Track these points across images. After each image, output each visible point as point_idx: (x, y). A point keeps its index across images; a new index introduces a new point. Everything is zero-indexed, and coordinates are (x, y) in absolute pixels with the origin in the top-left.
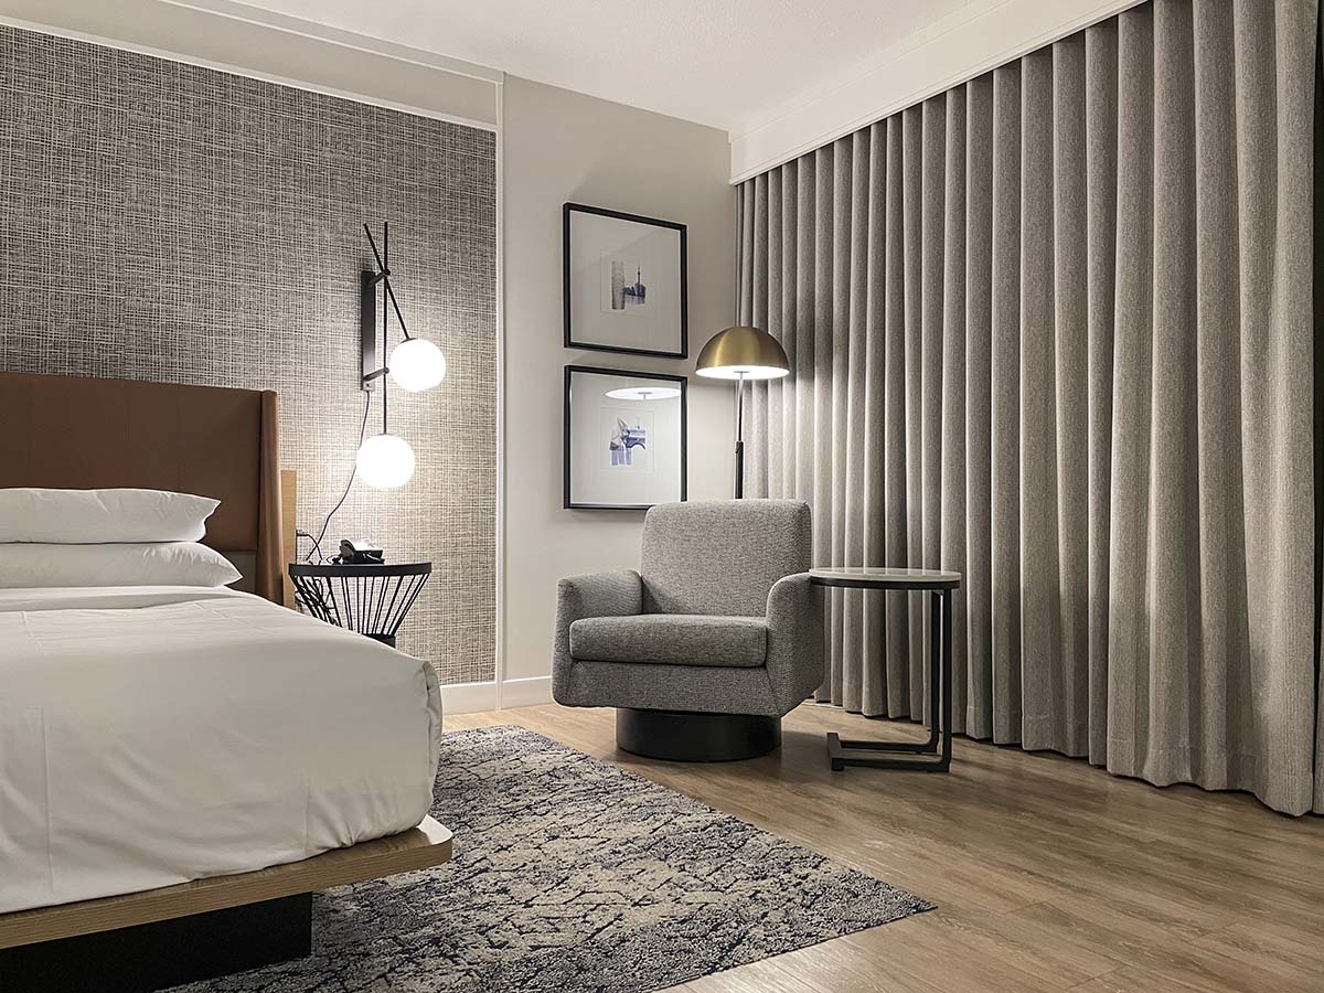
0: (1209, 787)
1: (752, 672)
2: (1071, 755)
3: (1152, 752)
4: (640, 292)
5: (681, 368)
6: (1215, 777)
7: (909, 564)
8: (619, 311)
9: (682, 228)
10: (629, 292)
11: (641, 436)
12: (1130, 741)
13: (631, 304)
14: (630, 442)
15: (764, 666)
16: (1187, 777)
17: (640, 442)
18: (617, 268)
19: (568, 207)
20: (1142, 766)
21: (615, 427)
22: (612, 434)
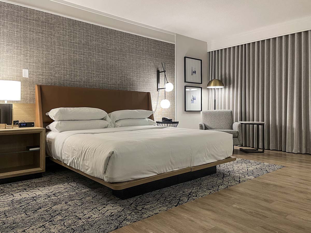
0: (303, 153)
1: (235, 138)
2: (279, 150)
3: (294, 148)
4: (195, 72)
5: (201, 85)
6: (304, 151)
7: (247, 120)
8: (192, 76)
9: (201, 60)
10: (193, 72)
11: (195, 98)
12: (290, 147)
13: (194, 74)
14: (194, 99)
15: (237, 137)
16: (299, 152)
17: (195, 99)
18: (192, 68)
19: (185, 58)
20: (292, 151)
21: (192, 97)
22: (192, 98)
